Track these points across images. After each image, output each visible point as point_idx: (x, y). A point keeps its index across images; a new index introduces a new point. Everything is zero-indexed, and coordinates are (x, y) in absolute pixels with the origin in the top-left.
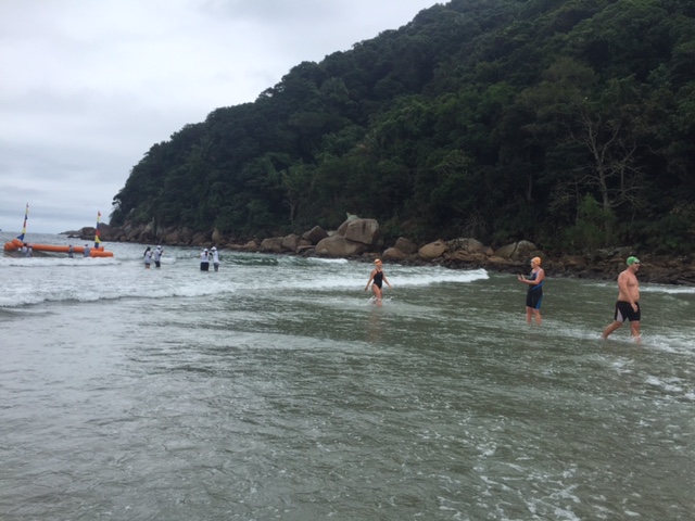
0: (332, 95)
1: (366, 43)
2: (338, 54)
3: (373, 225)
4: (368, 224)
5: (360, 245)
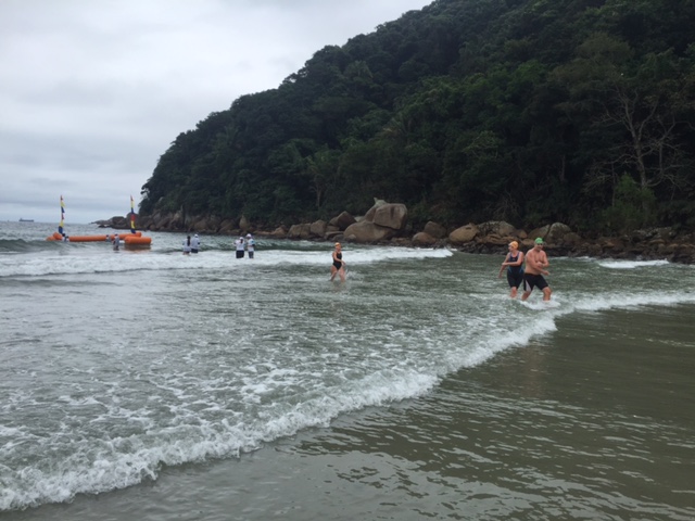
0: (356, 79)
1: (389, 25)
2: (361, 37)
3: (401, 210)
4: (396, 209)
5: (388, 230)
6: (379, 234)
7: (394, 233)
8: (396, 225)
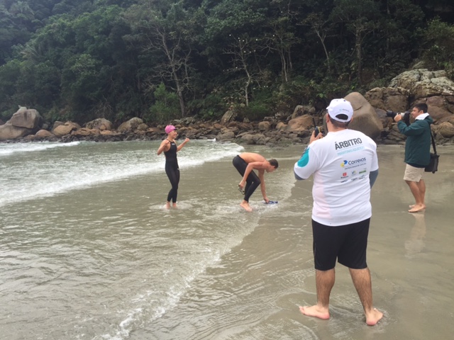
0: (19, 15)
3: (33, 113)
4: (30, 113)
5: (24, 130)
6: (17, 133)
7: (29, 131)
8: (30, 125)
